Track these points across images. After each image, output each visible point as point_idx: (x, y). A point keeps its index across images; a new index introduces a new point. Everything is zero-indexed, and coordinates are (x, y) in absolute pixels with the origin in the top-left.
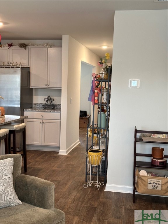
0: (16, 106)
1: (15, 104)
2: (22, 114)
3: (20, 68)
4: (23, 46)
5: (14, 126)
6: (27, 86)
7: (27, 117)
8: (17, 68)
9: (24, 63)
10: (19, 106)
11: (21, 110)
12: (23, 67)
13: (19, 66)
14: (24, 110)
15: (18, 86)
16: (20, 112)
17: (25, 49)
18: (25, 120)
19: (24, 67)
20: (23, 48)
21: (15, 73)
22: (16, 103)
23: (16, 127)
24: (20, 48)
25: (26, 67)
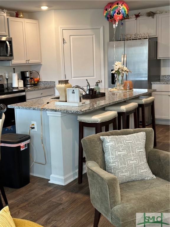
0: (143, 79)
1: (142, 77)
2: (150, 87)
3: (147, 38)
4: (151, 14)
5: (143, 100)
6: (155, 58)
7: (155, 91)
8: (144, 39)
9: (152, 33)
10: (147, 79)
11: (149, 83)
12: (150, 37)
13: (147, 36)
14: (152, 83)
15: (145, 58)
16: (148, 85)
17: (153, 18)
18: (153, 93)
19: (152, 37)
20: (151, 17)
21: (142, 45)
22: (144, 76)
23: (144, 101)
24: (147, 18)
25: (153, 37)
